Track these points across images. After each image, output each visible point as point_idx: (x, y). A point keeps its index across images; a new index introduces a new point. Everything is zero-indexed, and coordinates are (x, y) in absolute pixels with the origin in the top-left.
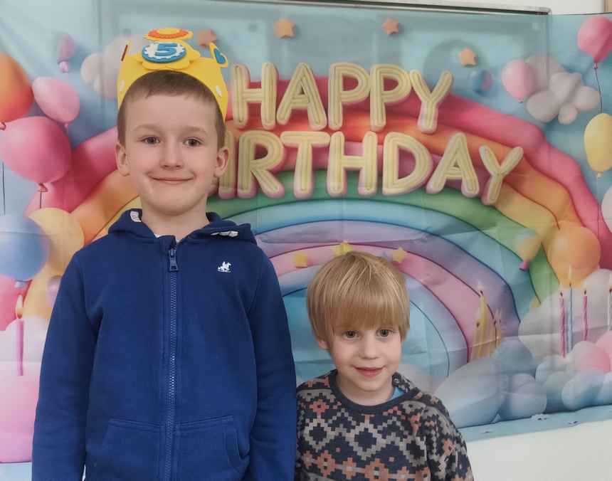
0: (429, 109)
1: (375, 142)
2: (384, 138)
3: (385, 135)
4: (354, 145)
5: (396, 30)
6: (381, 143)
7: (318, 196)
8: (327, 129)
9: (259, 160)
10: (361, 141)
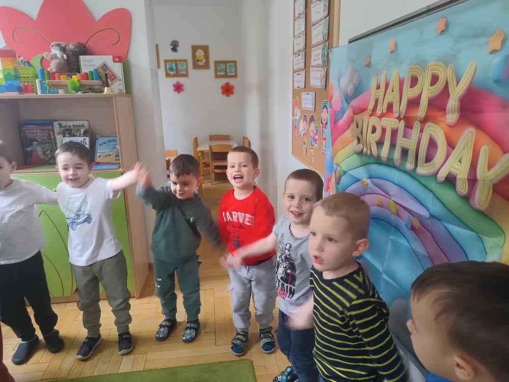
0: (454, 102)
1: (419, 130)
2: (424, 128)
3: (425, 125)
4: (409, 130)
5: (444, 29)
6: (421, 131)
7: (389, 163)
8: (399, 118)
9: (373, 134)
10: (412, 128)
